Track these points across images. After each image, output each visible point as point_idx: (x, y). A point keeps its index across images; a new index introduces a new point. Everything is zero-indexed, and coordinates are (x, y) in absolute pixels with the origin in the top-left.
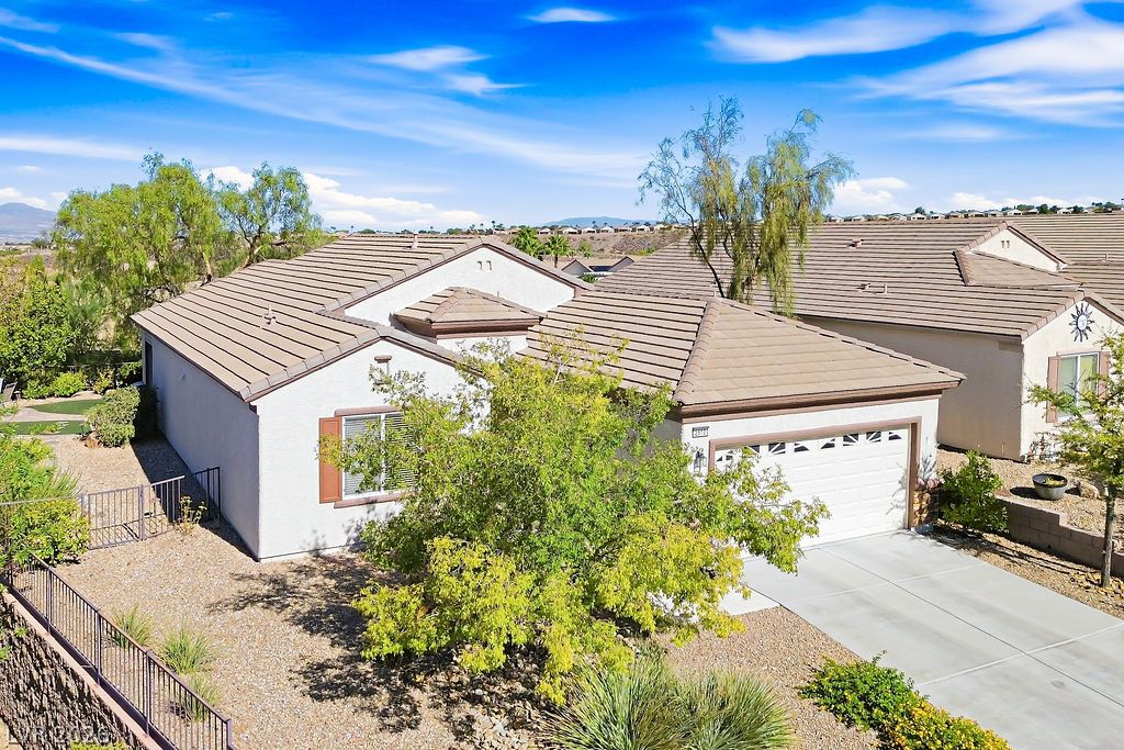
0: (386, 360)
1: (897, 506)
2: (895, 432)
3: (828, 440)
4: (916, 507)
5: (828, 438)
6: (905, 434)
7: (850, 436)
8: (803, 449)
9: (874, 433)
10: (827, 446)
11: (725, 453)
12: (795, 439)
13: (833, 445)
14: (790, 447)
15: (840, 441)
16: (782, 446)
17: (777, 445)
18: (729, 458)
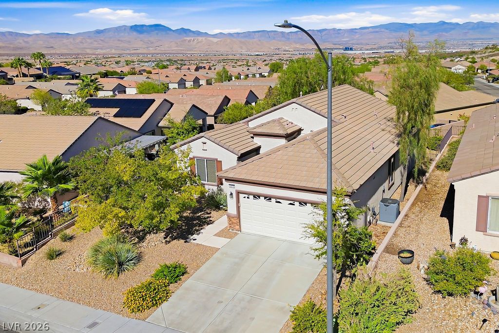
0: (205, 143)
3: (292, 202)
7: (303, 203)
8: (279, 202)
10: (290, 204)
11: (246, 196)
12: (276, 198)
13: (294, 205)
14: (273, 200)
15: (297, 204)
16: (270, 199)
17: (268, 198)
18: (248, 198)
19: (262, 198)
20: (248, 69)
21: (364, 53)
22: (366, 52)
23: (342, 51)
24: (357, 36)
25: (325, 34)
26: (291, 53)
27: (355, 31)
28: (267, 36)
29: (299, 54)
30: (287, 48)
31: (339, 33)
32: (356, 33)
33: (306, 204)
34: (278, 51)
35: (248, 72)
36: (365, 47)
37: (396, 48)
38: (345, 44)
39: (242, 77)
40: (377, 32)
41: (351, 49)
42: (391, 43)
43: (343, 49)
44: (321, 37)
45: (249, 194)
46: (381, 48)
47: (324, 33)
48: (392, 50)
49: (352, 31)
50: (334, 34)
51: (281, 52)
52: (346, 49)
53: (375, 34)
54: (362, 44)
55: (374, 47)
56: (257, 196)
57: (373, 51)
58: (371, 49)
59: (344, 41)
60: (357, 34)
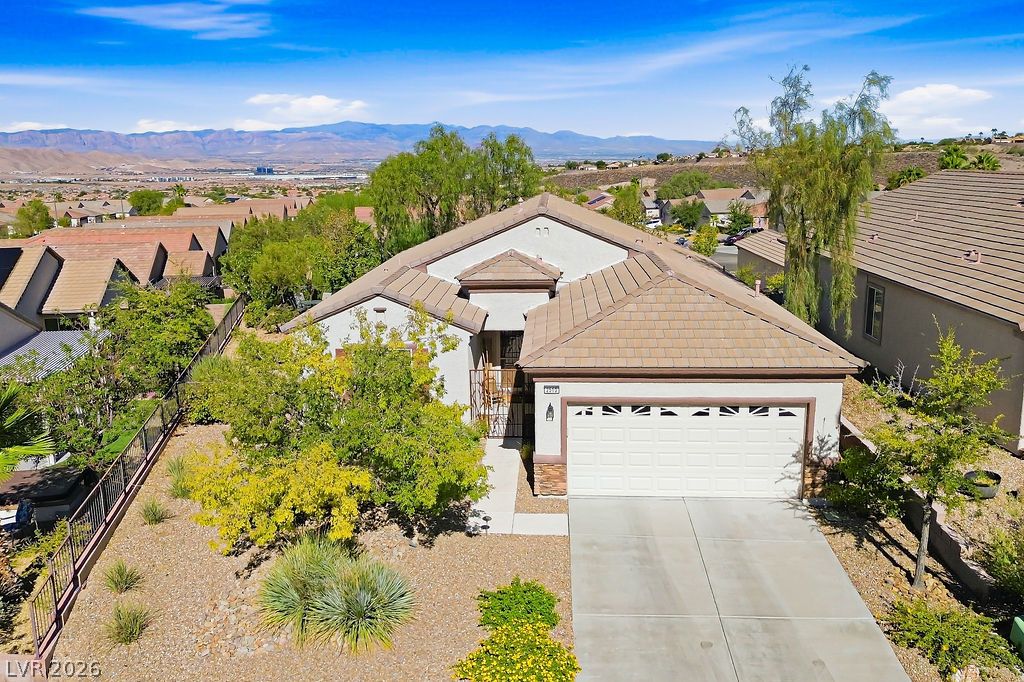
0: (383, 311)
1: (790, 477)
2: (787, 410)
3: (702, 409)
4: (809, 481)
5: (702, 407)
6: (800, 412)
7: (728, 408)
8: (671, 414)
9: (760, 408)
10: (699, 414)
11: (584, 409)
12: (662, 403)
13: (707, 414)
14: (655, 411)
15: (715, 411)
16: (647, 409)
17: (642, 407)
18: (589, 413)
19: (626, 410)
20: (81, 206)
21: (299, 179)
22: (302, 177)
23: (252, 175)
24: (279, 146)
25: (212, 141)
26: (139, 177)
27: (272, 135)
28: (78, 141)
29: (161, 180)
30: (129, 168)
31: (240, 139)
32: (276, 139)
33: (736, 409)
34: (107, 173)
35: (83, 212)
36: (297, 168)
37: (359, 171)
38: (256, 161)
39: (74, 222)
40: (319, 139)
41: (270, 172)
42: (347, 161)
43: (252, 171)
44: (203, 145)
45: (590, 403)
46: (329, 170)
47: (208, 138)
48: (352, 175)
49: (268, 136)
50: (229, 140)
51: (116, 177)
52: (260, 171)
53: (313, 142)
54: (289, 162)
55: (316, 168)
56: (611, 407)
57: (315, 177)
58: (311, 172)
59: (251, 155)
60: (279, 141)
